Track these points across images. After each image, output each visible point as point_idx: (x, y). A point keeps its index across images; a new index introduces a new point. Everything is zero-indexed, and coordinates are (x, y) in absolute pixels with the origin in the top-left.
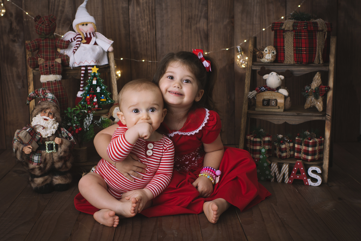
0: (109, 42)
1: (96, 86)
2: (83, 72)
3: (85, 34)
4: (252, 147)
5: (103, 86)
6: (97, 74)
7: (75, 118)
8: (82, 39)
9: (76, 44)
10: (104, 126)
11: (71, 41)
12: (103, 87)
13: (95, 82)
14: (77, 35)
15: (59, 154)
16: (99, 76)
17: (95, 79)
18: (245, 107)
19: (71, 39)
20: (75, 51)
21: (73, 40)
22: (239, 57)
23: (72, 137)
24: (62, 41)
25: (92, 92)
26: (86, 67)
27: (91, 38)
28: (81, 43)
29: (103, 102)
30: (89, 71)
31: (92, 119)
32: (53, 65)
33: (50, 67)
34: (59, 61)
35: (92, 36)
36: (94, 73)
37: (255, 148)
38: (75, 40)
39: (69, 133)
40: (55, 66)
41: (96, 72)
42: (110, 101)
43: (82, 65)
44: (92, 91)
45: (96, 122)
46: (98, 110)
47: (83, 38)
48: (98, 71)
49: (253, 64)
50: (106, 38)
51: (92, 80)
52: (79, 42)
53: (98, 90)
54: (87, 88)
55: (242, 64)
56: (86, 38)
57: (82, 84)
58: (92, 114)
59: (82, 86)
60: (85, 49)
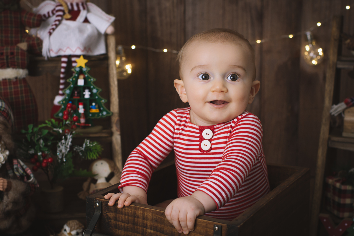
0: (108, 19)
1: (84, 88)
2: (64, 65)
3: (69, 4)
4: (337, 199)
5: (94, 88)
6: (85, 69)
7: (42, 141)
8: (64, 13)
9: (56, 21)
10: (90, 157)
11: (47, 15)
12: (95, 91)
13: (81, 82)
14: (57, 6)
15: (5, 207)
16: (89, 72)
17: (82, 77)
18: (325, 130)
19: (48, 13)
20: (51, 31)
21: (51, 14)
22: (307, 48)
23: (32, 176)
24: (32, 14)
25: (76, 98)
26: (69, 57)
27: (79, 12)
28: (62, 20)
29: (94, 114)
30: (74, 64)
31: (70, 143)
32: (12, 53)
33: (7, 56)
34: (23, 46)
35: (81, 8)
36: (81, 68)
37: (342, 201)
38: (53, 14)
39: (28, 168)
40: (15, 54)
41: (83, 66)
42: (105, 113)
43: (62, 53)
44: (77, 96)
45: (77, 149)
46: (85, 126)
47: (66, 12)
48: (86, 64)
49: (339, 59)
50: (104, 13)
51: (77, 78)
52: (59, 18)
53: (87, 94)
54: (68, 92)
55: (312, 59)
56: (71, 11)
57: (62, 84)
58: (71, 136)
59: (61, 87)
60: (68, 28)
